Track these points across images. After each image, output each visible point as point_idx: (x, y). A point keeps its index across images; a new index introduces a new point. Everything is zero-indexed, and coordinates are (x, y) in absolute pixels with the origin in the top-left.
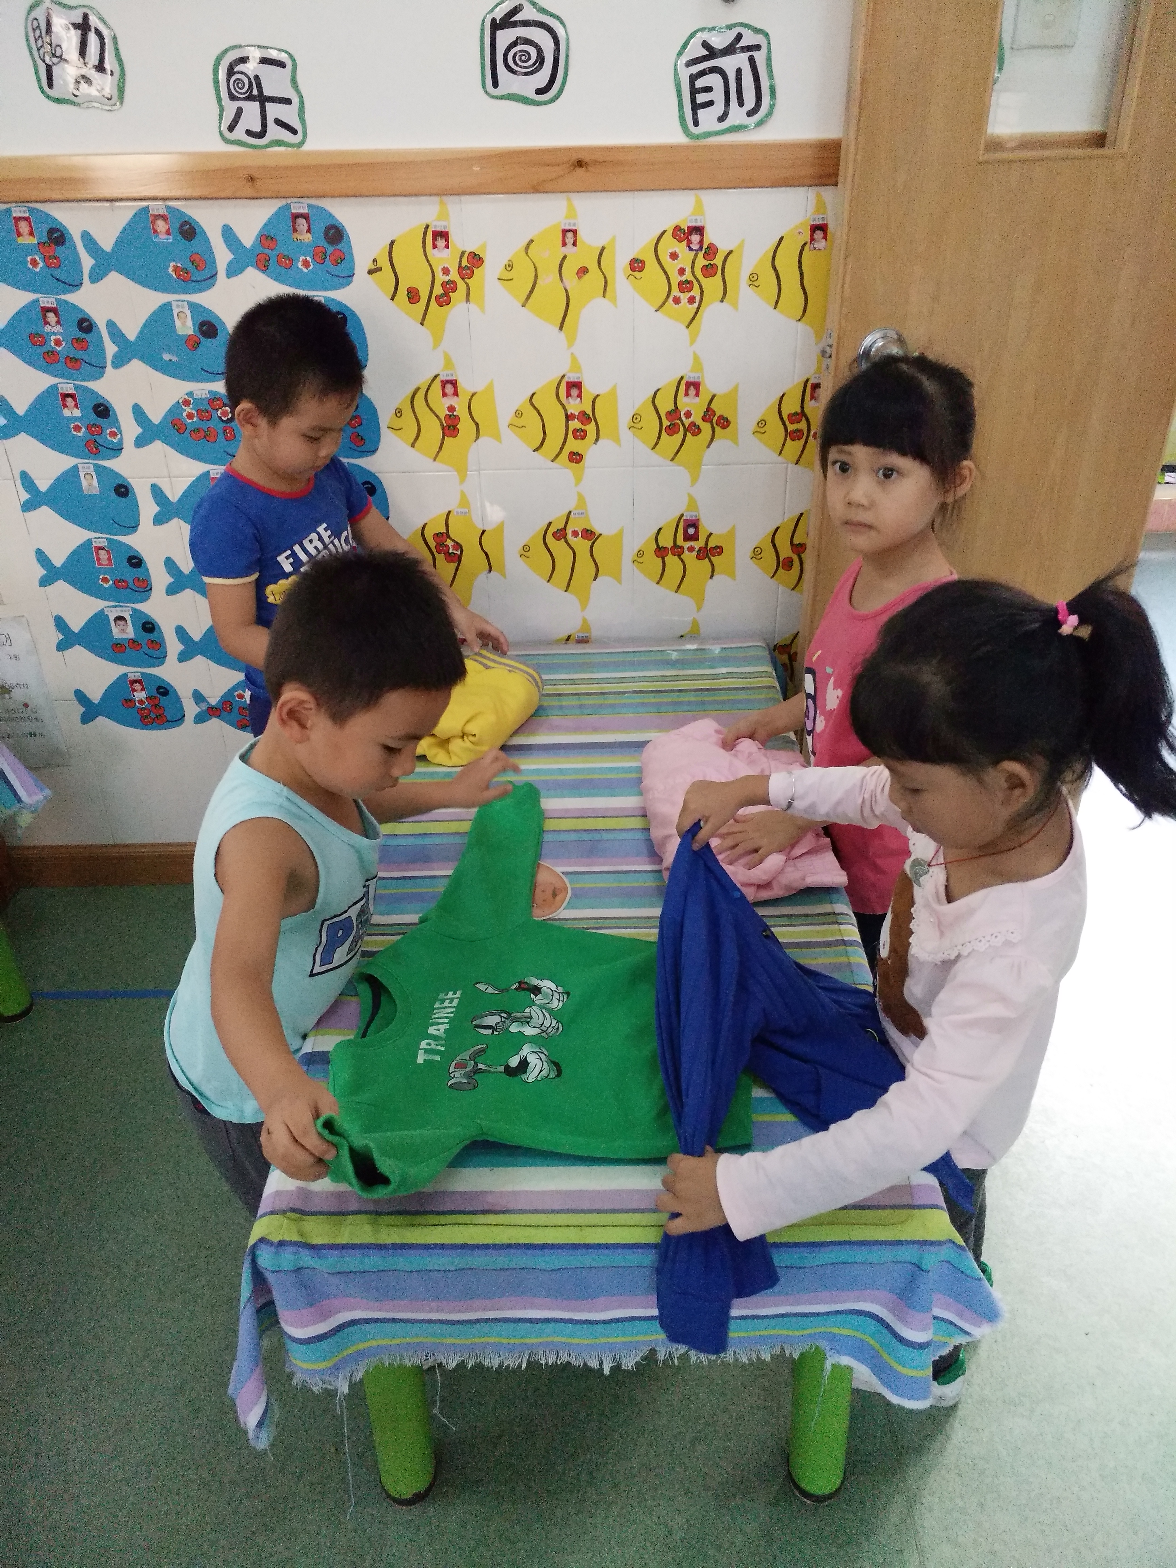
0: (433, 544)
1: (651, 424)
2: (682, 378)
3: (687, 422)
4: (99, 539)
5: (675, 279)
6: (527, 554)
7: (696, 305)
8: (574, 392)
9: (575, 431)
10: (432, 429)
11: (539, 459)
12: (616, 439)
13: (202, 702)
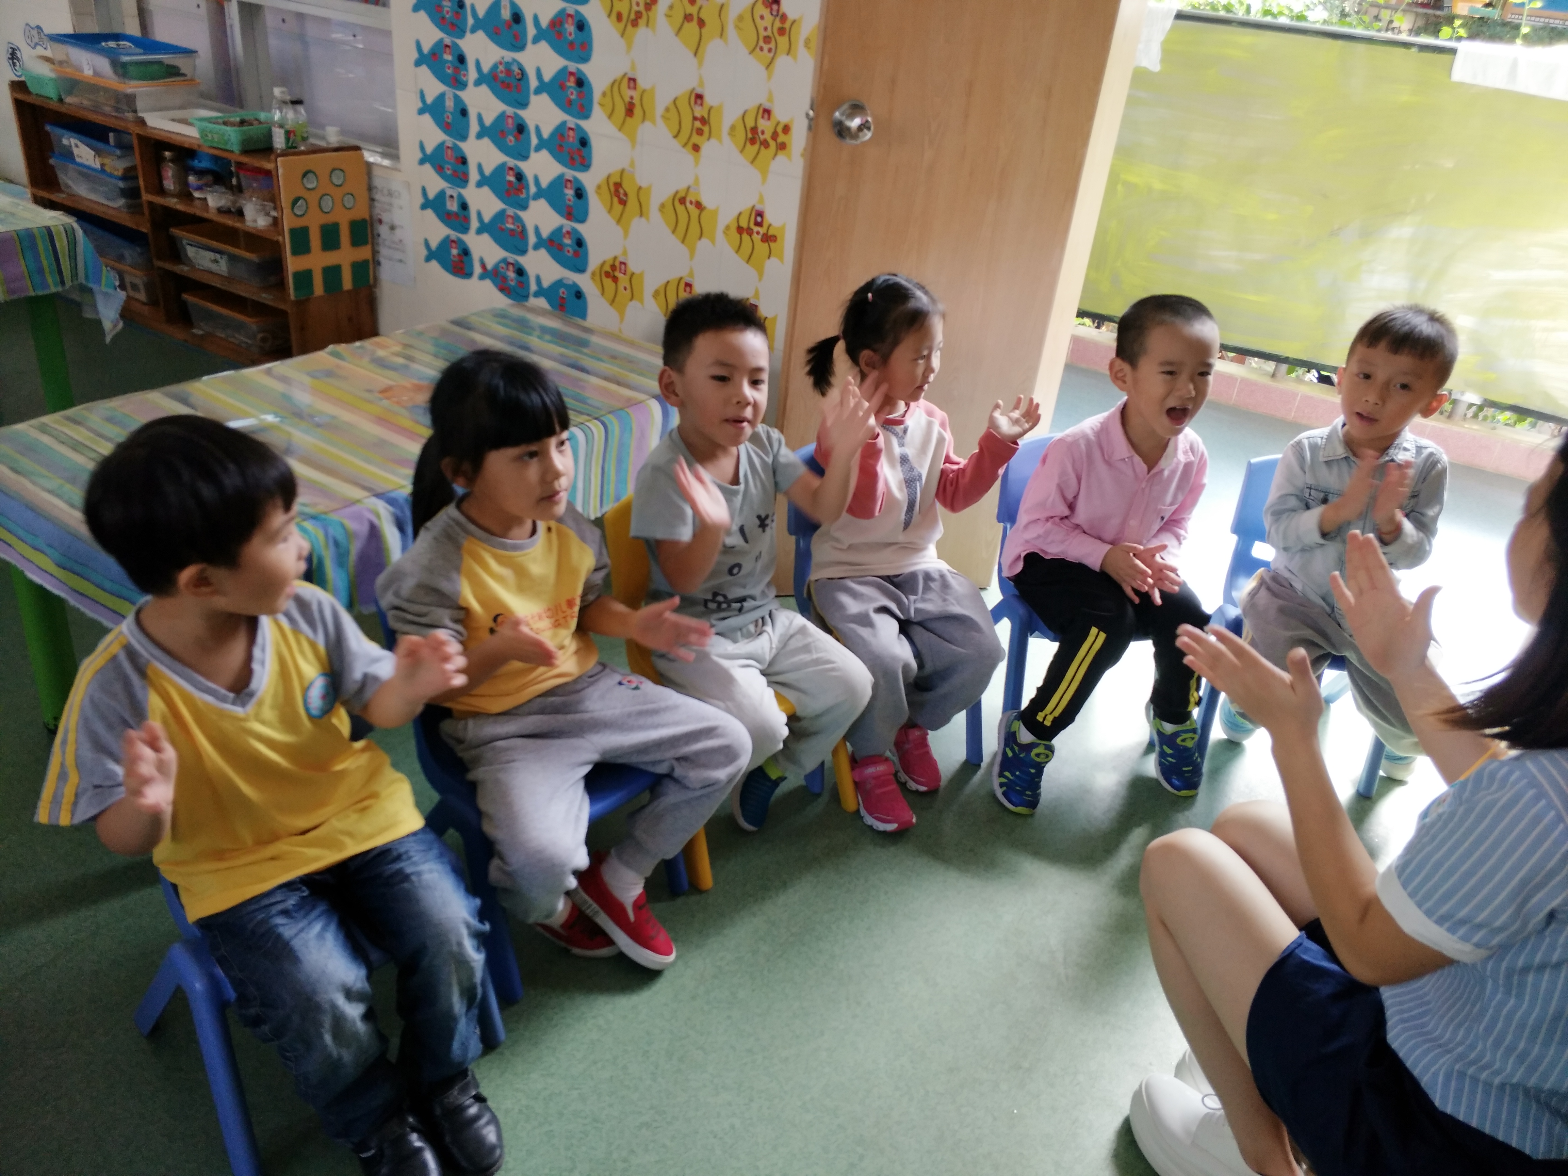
0: (612, 189)
1: (741, 135)
2: (761, 105)
3: (762, 137)
4: (449, 141)
5: (763, 33)
6: (663, 209)
7: (772, 55)
9: (697, 129)
10: (621, 109)
11: (676, 144)
12: (720, 140)
13: (483, 266)
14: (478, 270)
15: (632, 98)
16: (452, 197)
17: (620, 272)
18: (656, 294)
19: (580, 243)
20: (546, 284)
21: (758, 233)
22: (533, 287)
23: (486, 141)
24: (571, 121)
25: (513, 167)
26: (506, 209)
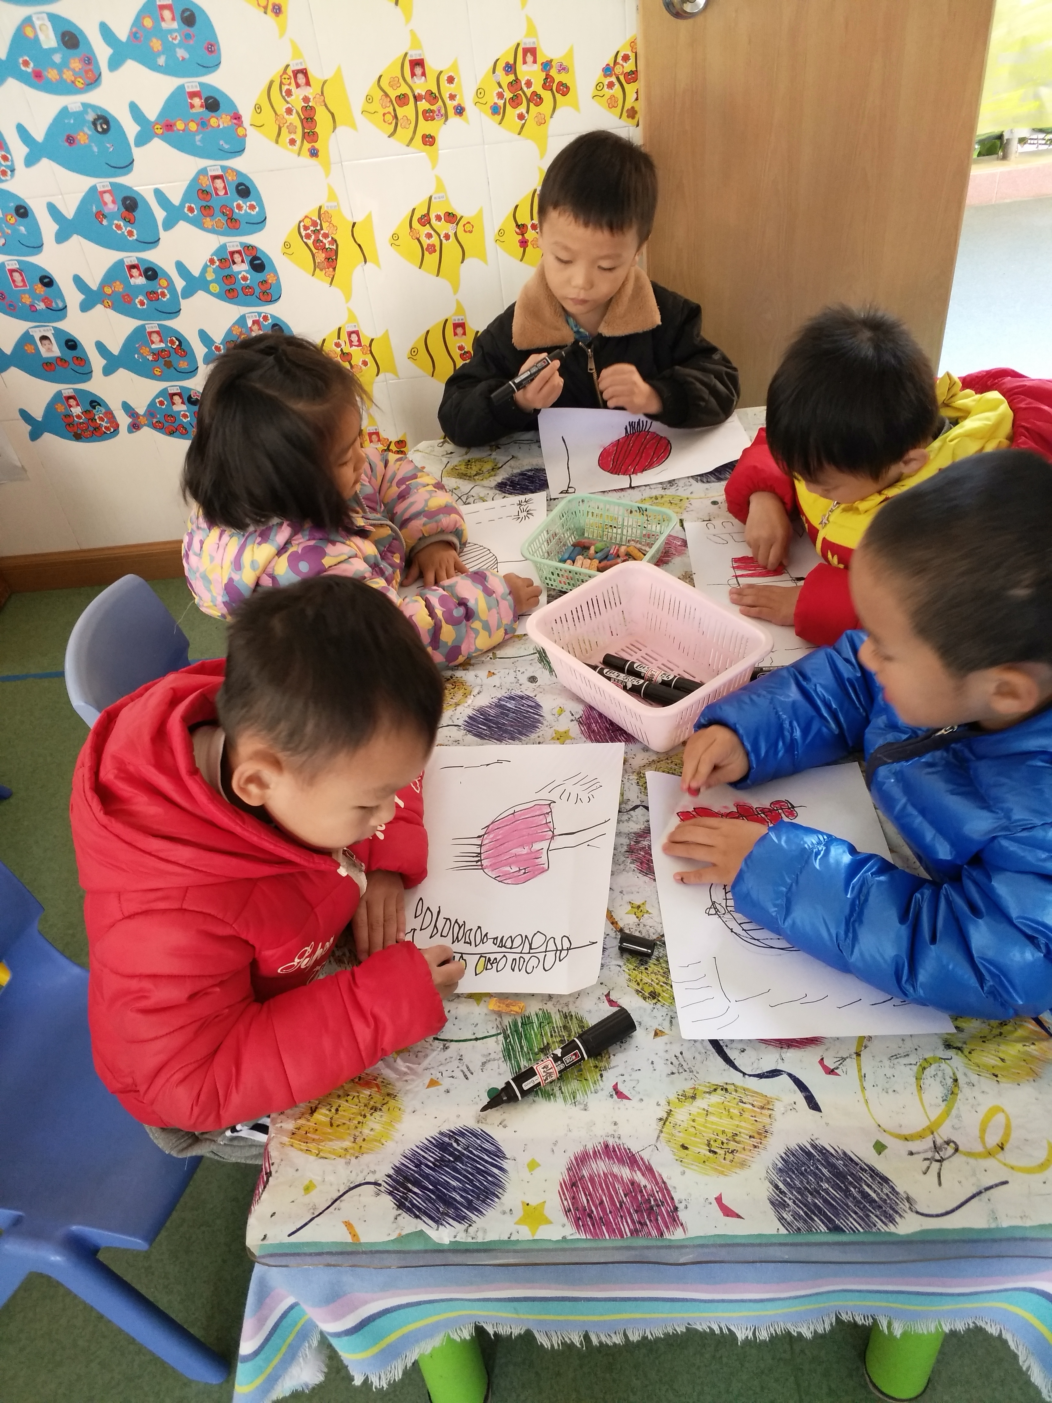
1: (494, 98)
4: (11, 262)
10: (293, 124)
13: (131, 413)
23: (76, 241)
25: (136, 262)
26: (143, 327)
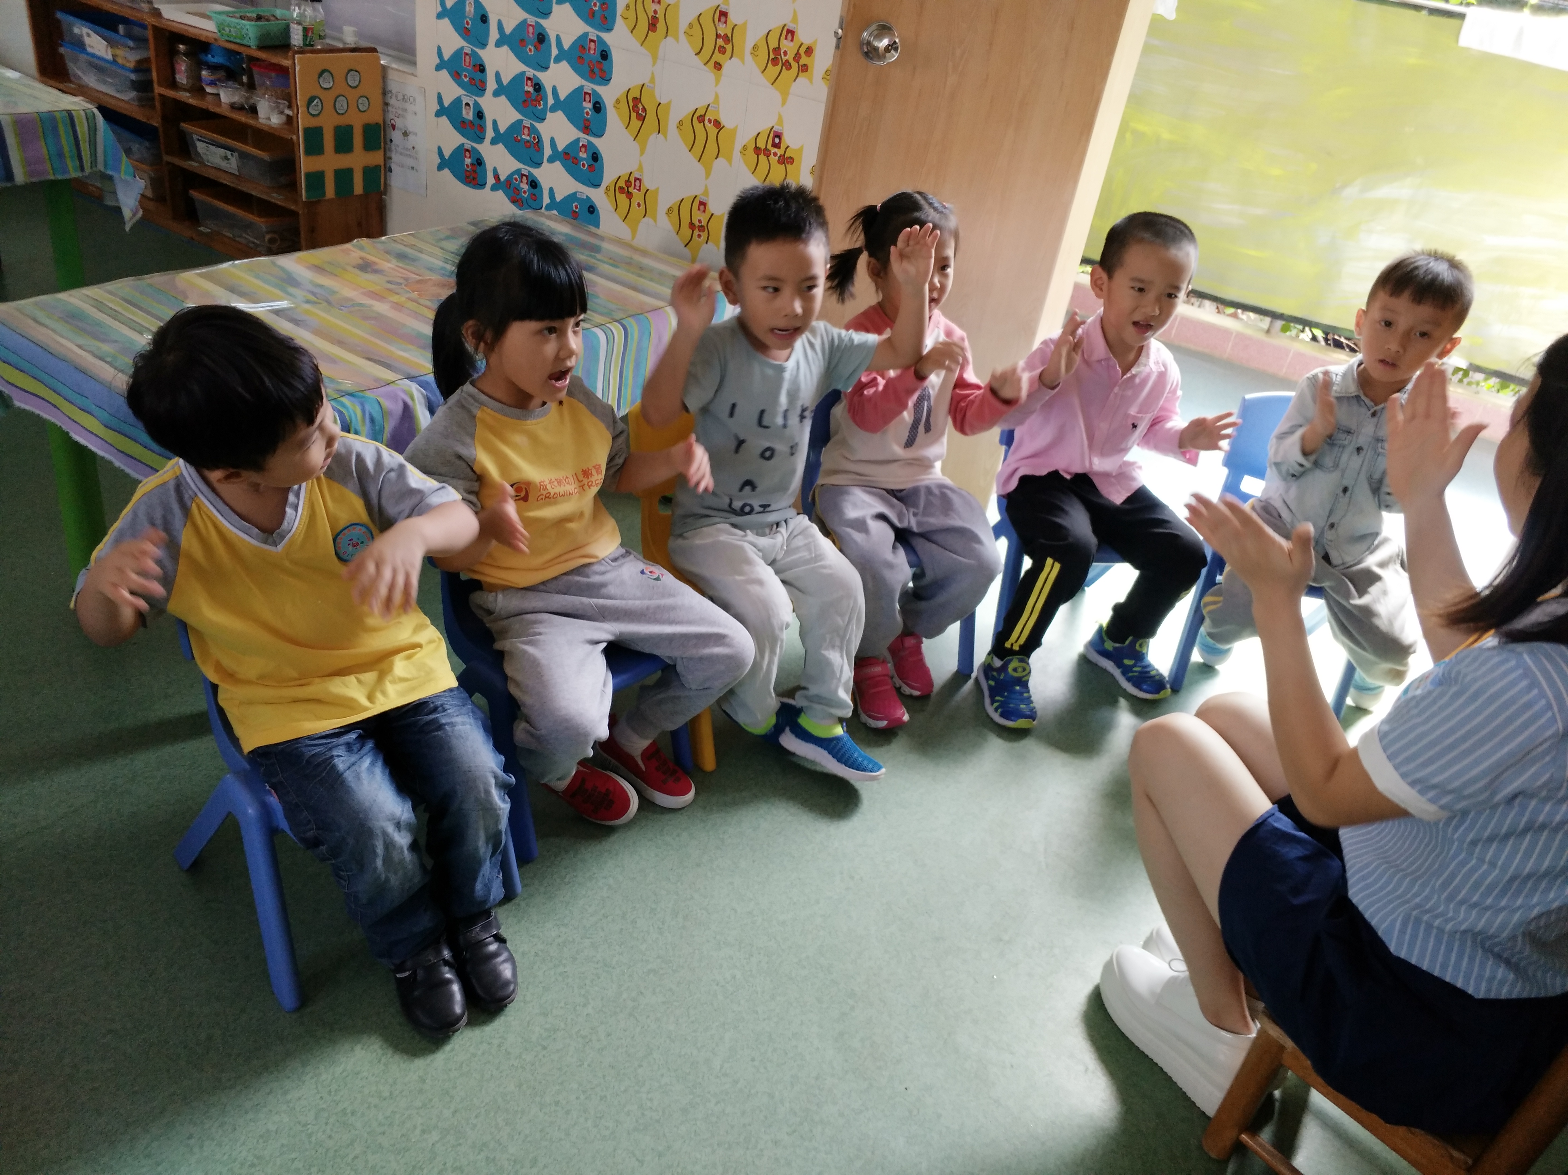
0: (631, 104)
2: (785, 25)
3: (784, 59)
4: (468, 48)
6: (681, 127)
8: (723, 19)
9: (720, 47)
10: (644, 24)
11: (698, 61)
12: (742, 59)
13: (497, 177)
14: (491, 180)
15: (655, 12)
16: (467, 104)
17: (634, 189)
18: (670, 211)
19: (596, 157)
20: (559, 198)
21: (775, 154)
22: (546, 200)
23: (505, 49)
24: (593, 33)
25: (532, 77)
26: (522, 120)
